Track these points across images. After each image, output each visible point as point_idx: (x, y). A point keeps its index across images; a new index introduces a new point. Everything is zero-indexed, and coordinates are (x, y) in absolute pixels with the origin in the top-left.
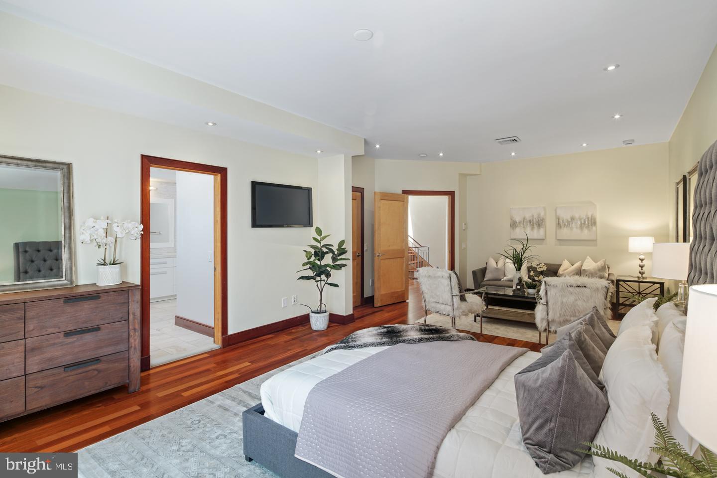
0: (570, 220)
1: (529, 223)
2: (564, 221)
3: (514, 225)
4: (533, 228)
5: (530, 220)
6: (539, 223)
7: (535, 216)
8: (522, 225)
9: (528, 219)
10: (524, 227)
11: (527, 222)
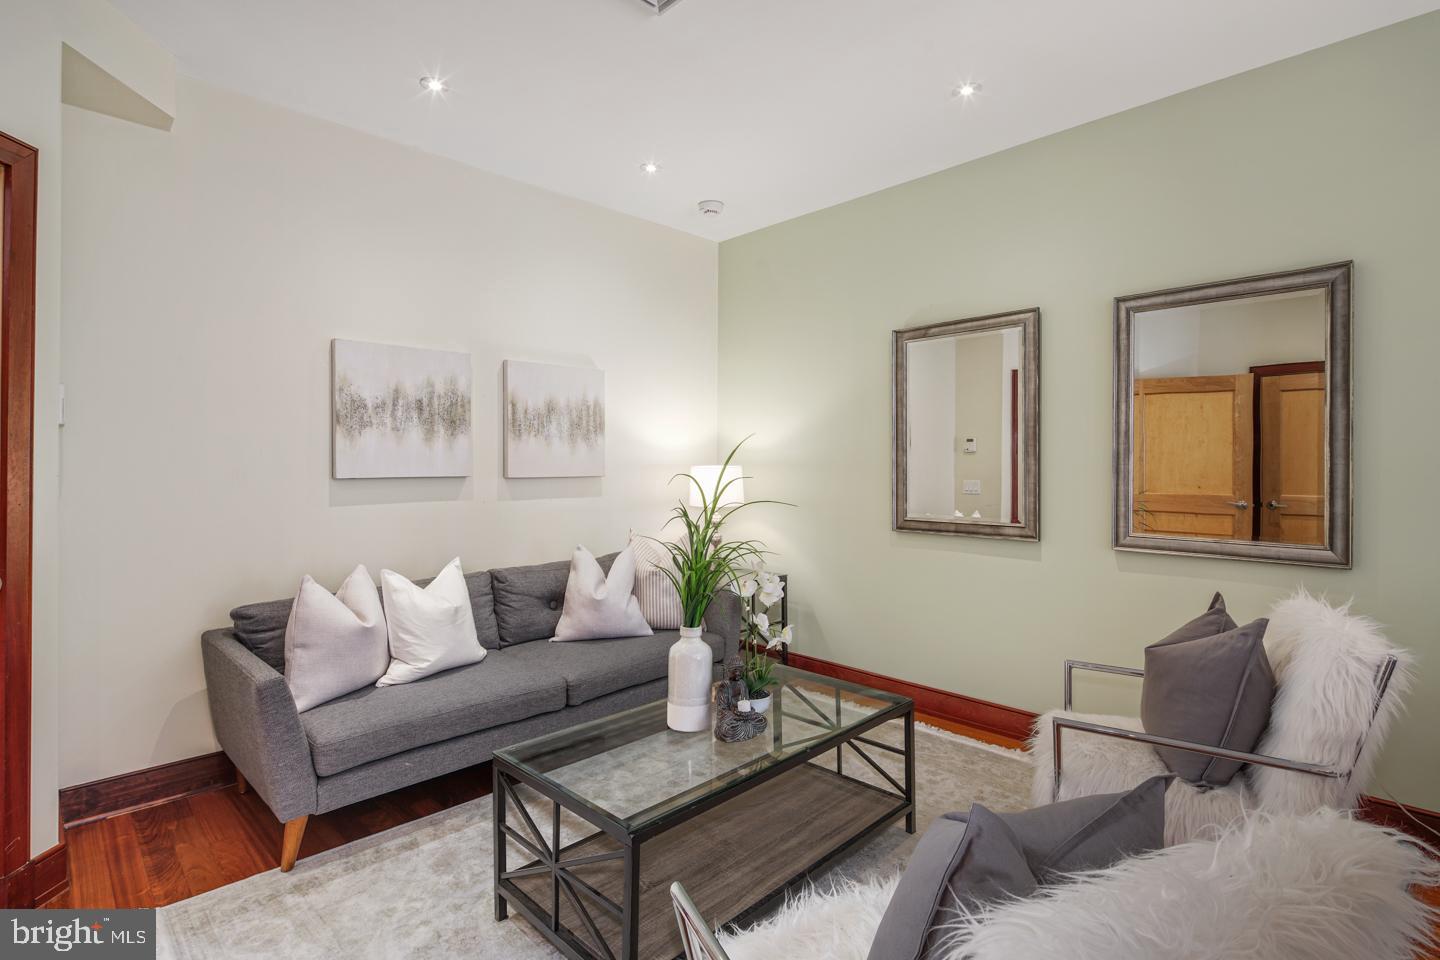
0: (543, 411)
1: (415, 415)
2: (530, 416)
3: (347, 414)
4: (430, 433)
5: (420, 402)
6: (451, 415)
7: (440, 388)
8: (388, 421)
9: (412, 399)
10: (395, 429)
11: (407, 409)
